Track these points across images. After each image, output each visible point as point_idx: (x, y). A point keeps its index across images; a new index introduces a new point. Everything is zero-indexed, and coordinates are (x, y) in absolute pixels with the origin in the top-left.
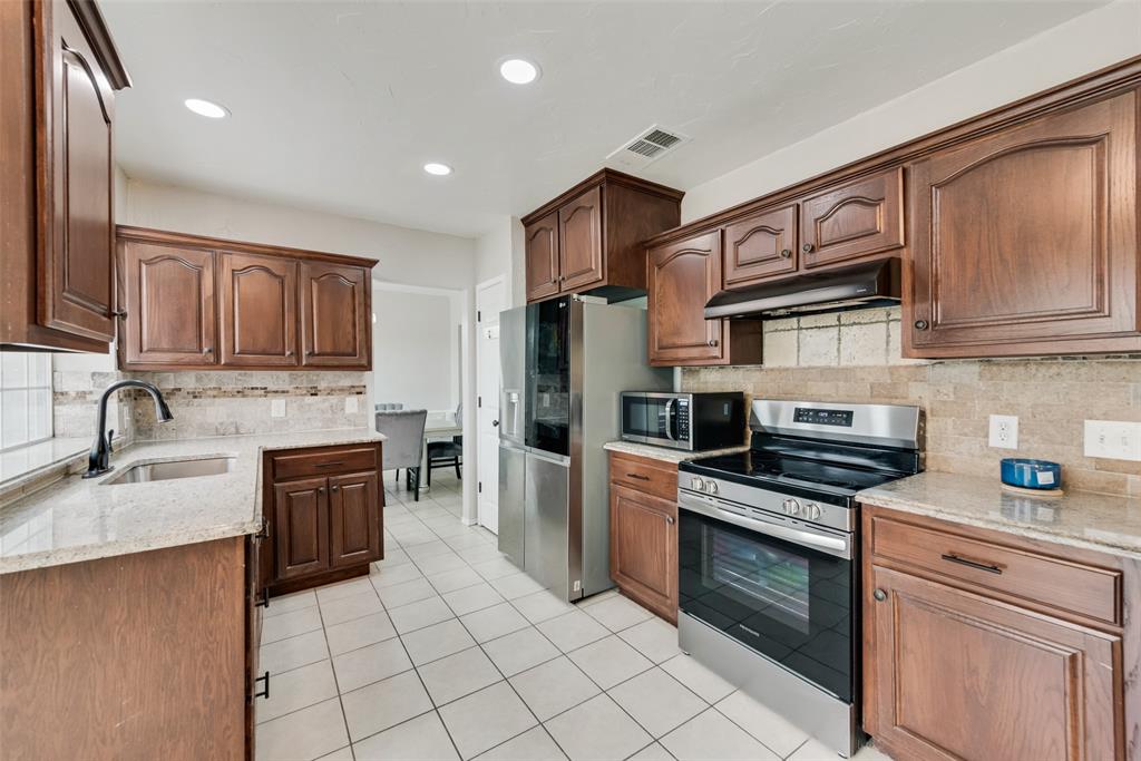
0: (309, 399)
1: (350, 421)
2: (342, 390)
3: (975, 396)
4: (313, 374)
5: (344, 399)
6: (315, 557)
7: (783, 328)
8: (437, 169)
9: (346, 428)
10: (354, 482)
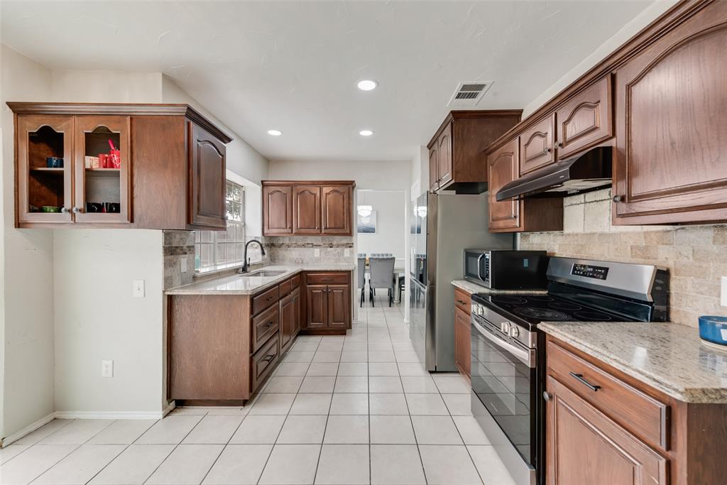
0: (329, 249)
1: (346, 260)
2: (343, 245)
3: (710, 258)
4: (331, 238)
5: (343, 250)
6: (321, 320)
7: (575, 203)
8: (366, 133)
9: (345, 264)
10: (338, 289)
